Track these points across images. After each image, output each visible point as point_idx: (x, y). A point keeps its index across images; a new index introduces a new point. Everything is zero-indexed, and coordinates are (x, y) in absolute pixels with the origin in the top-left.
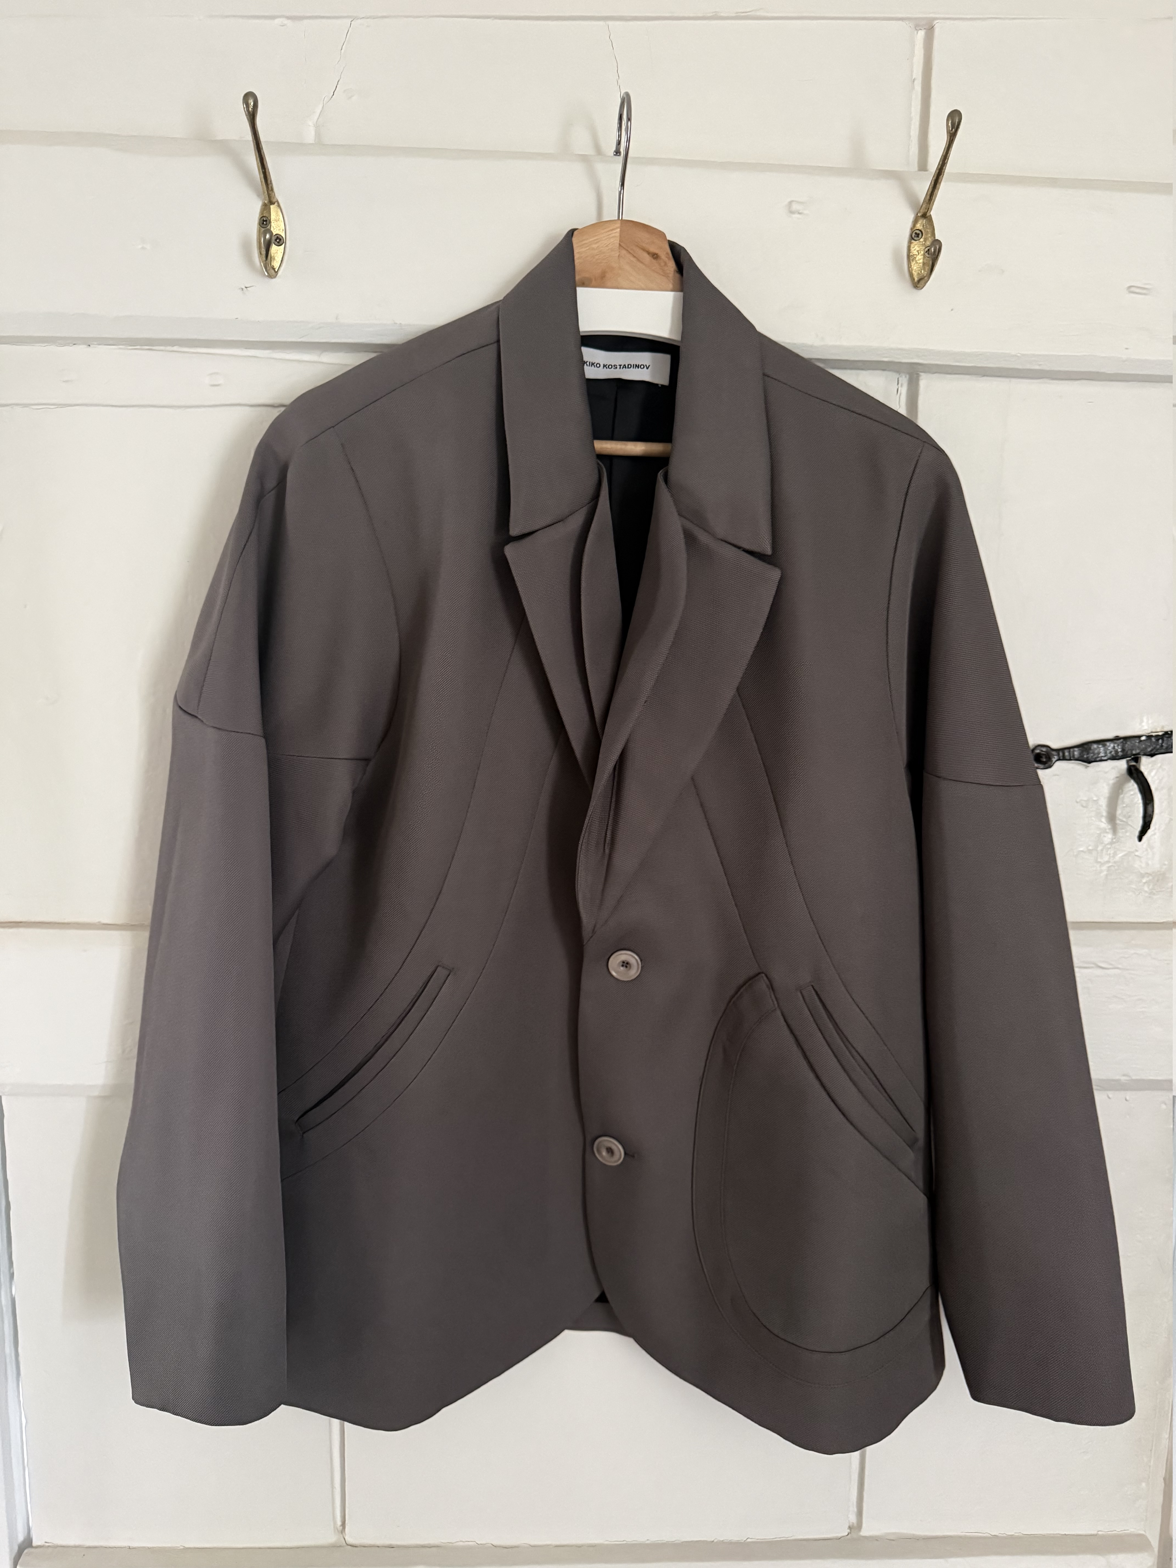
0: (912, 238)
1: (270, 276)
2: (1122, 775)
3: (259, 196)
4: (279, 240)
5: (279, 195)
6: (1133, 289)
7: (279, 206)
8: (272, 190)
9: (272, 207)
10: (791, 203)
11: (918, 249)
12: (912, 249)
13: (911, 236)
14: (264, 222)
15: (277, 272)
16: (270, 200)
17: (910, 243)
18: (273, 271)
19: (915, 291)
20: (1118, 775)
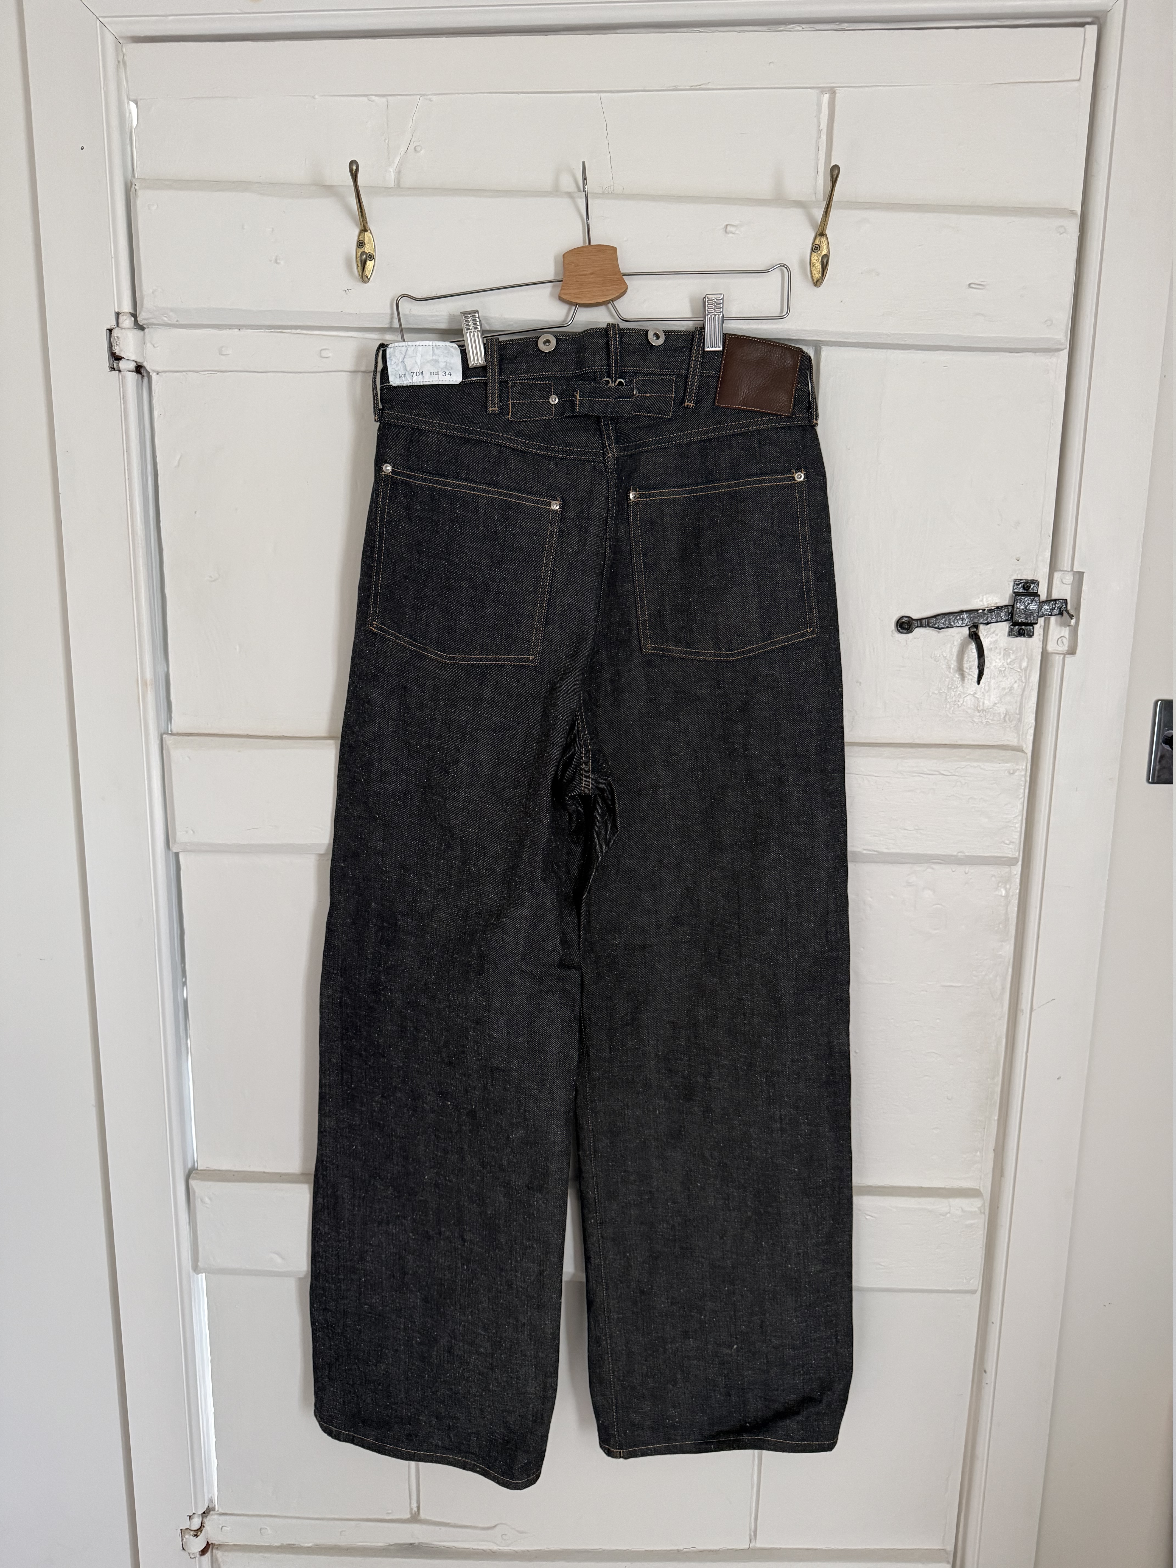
0: (812, 250)
1: (364, 282)
2: (965, 639)
3: (357, 225)
4: (371, 257)
5: (371, 225)
6: (972, 286)
7: (371, 233)
8: (366, 222)
9: (366, 233)
10: (727, 225)
11: (816, 258)
12: (813, 259)
13: (812, 249)
14: (361, 244)
15: (369, 279)
16: (364, 230)
17: (811, 254)
18: (367, 279)
19: (815, 288)
20: (962, 638)
